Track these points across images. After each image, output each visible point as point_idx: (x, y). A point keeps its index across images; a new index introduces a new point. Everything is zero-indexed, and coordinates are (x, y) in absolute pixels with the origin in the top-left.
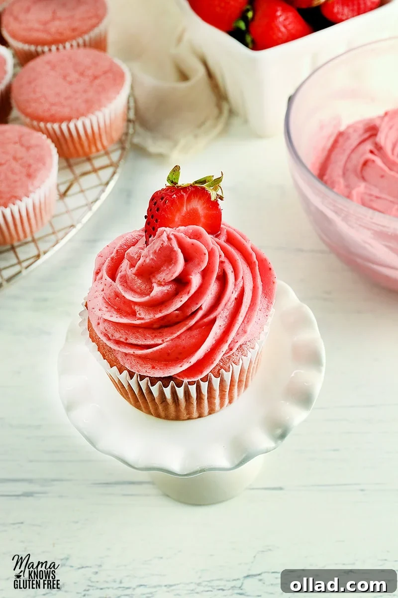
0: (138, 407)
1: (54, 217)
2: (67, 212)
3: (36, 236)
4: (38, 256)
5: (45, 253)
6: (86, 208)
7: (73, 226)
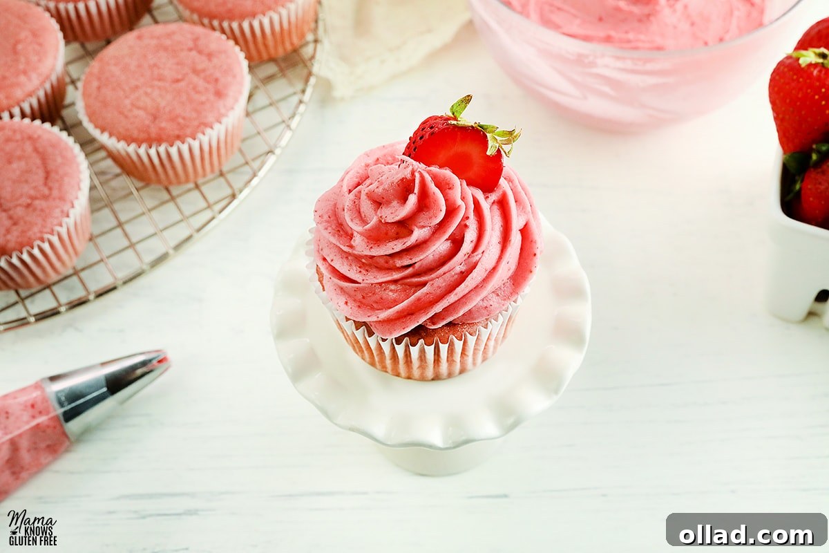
0: (373, 364)
1: (244, 140)
2: (259, 133)
3: (225, 169)
4: (234, 196)
5: (241, 191)
6: (283, 125)
7: (271, 152)
